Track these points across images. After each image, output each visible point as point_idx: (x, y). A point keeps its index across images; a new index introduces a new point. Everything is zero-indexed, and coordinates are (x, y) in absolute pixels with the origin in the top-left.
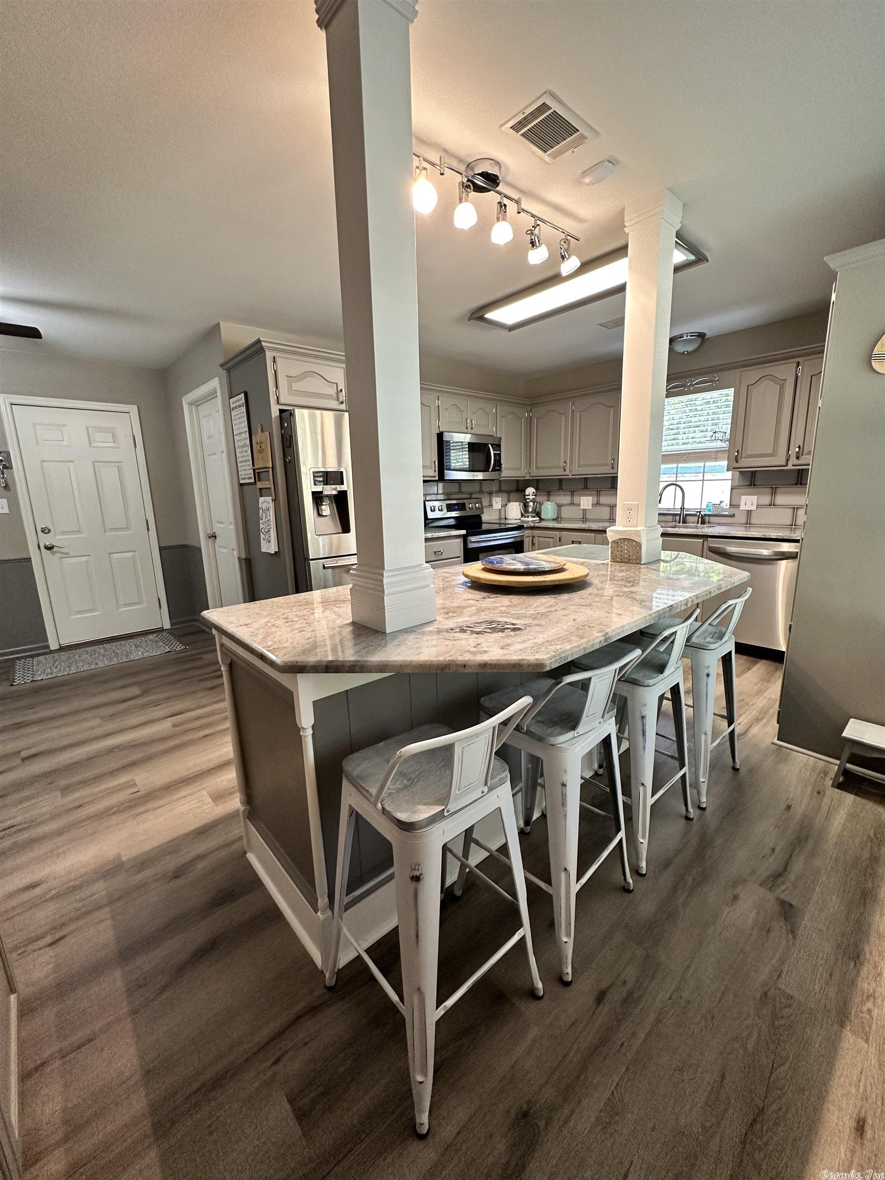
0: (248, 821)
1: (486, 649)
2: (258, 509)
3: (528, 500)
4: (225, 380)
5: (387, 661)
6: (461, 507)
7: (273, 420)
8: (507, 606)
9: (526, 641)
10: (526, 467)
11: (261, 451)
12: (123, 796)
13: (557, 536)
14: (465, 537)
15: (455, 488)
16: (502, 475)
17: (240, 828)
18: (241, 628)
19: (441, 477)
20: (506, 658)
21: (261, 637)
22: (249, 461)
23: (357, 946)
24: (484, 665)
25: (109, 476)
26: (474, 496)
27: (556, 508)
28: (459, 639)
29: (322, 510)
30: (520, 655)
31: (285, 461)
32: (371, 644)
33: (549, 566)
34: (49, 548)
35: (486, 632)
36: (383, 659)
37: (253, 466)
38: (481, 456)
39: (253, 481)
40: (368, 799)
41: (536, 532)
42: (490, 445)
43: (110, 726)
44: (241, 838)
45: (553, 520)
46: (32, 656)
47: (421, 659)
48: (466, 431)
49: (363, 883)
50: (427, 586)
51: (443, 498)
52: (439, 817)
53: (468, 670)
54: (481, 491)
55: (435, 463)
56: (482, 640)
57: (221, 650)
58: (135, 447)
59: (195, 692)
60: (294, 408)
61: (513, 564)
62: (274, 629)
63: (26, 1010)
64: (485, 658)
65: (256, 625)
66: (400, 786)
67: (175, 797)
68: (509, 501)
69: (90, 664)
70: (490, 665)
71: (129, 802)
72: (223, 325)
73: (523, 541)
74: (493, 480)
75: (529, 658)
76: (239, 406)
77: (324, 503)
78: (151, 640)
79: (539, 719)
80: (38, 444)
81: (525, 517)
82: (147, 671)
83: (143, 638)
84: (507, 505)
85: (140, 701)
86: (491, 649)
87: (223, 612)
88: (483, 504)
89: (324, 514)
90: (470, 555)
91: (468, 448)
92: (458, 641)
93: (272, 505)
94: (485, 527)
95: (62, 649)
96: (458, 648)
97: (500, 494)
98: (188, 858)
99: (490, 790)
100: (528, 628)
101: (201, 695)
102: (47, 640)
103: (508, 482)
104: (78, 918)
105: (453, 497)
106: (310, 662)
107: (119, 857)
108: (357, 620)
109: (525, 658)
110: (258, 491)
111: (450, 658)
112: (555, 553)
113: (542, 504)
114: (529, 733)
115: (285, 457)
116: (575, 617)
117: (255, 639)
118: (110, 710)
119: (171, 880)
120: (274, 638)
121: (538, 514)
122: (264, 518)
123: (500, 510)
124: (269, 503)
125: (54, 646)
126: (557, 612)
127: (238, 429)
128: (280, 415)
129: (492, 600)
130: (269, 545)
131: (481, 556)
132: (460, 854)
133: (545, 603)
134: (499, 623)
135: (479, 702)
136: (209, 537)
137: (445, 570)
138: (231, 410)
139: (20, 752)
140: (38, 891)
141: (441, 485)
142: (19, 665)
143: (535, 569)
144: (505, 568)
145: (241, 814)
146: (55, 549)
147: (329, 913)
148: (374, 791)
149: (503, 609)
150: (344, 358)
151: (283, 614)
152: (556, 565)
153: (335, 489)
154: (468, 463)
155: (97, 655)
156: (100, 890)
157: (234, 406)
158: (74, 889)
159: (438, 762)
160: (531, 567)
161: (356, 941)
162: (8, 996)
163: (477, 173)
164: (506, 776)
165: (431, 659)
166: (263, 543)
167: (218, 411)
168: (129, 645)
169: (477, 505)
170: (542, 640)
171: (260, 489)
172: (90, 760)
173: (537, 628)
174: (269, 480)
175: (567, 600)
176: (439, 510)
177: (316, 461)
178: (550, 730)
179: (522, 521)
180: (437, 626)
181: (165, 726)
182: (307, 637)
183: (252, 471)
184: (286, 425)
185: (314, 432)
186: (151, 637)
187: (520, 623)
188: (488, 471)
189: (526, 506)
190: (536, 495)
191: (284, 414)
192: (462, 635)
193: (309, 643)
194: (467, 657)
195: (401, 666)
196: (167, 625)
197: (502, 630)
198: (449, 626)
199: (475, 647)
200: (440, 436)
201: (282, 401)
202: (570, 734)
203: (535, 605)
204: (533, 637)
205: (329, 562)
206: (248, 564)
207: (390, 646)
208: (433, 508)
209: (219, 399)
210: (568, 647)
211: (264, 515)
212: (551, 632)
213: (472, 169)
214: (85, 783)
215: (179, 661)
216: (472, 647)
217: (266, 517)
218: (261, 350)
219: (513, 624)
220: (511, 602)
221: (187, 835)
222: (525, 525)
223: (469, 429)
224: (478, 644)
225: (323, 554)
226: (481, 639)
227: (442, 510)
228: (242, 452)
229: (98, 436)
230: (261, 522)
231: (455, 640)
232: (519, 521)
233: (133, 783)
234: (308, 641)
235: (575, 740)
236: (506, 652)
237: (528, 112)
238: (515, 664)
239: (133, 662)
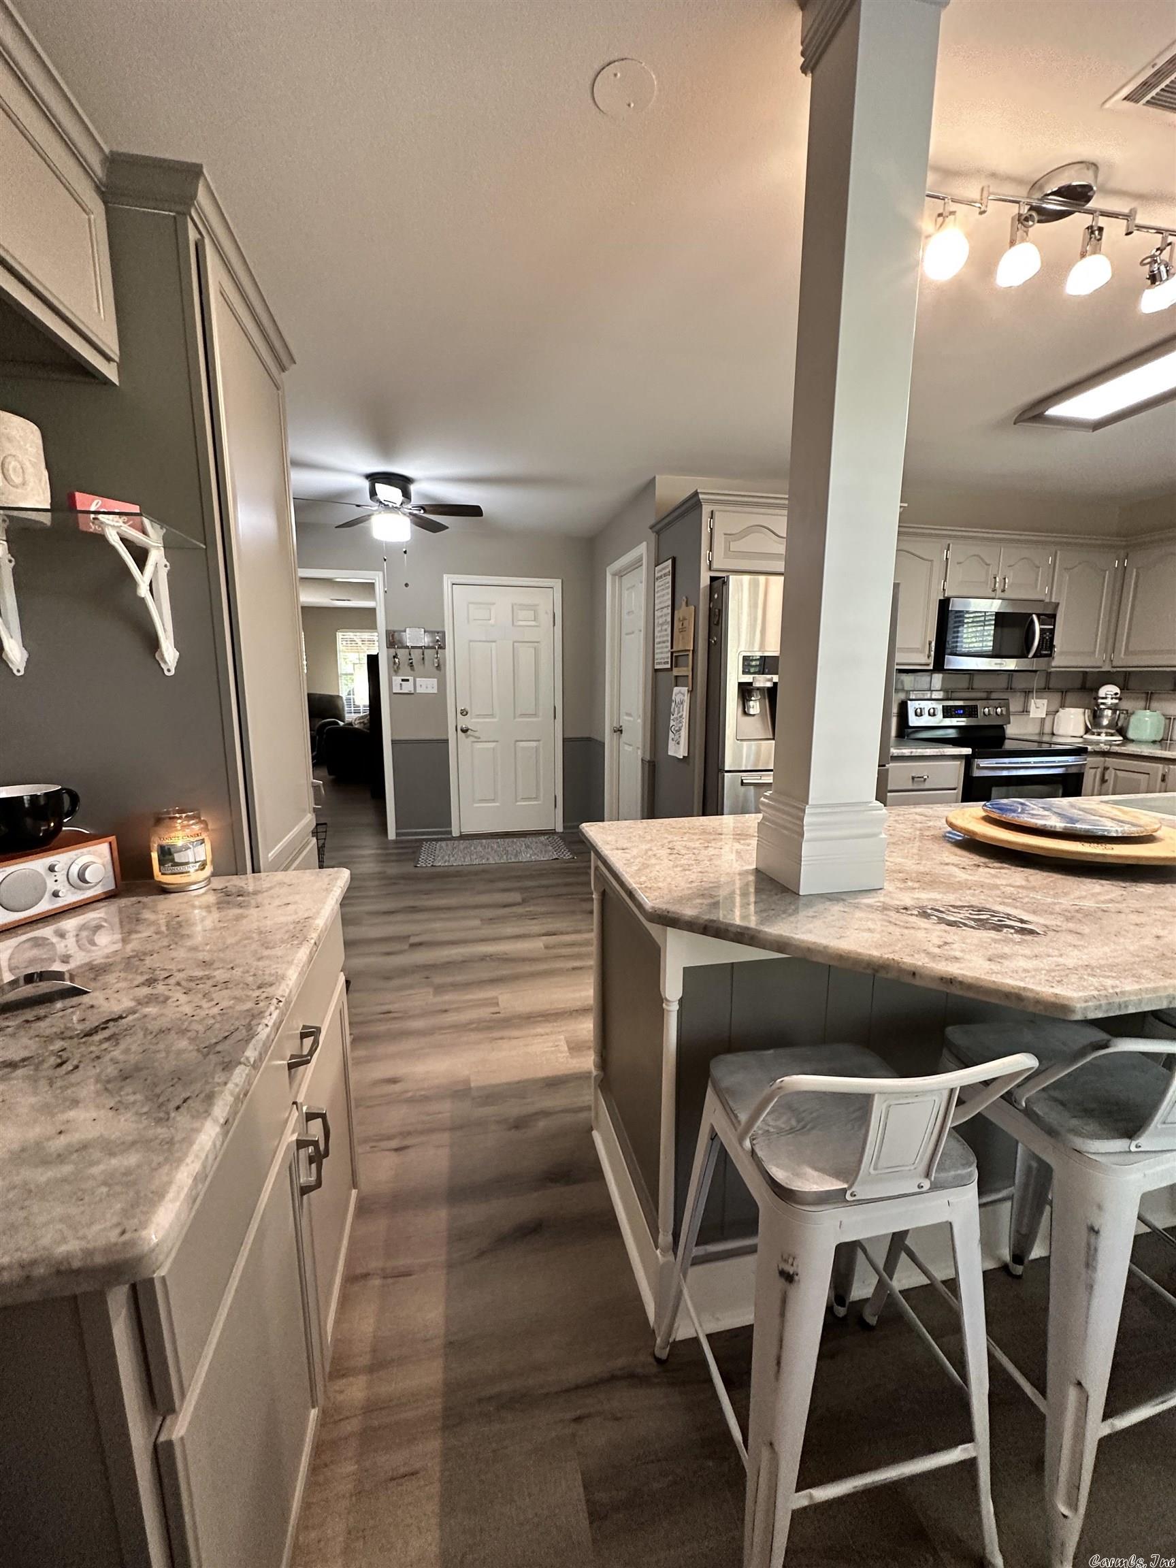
0: (599, 1091)
1: (958, 954)
2: (671, 701)
3: (1102, 707)
4: (653, 545)
5: (788, 938)
6: (970, 712)
7: (701, 591)
8: (1018, 887)
9: (1041, 957)
10: (1106, 651)
11: (682, 630)
12: (484, 1013)
13: (1157, 772)
14: (968, 760)
15: (963, 682)
16: (1053, 664)
17: (589, 1096)
18: (617, 851)
19: (939, 666)
20: (993, 978)
21: (636, 868)
22: (668, 641)
23: (697, 1325)
24: (951, 981)
25: (526, 654)
26: (994, 696)
27: (1163, 721)
28: (913, 928)
29: (749, 707)
30: (1022, 980)
31: (709, 643)
32: (773, 907)
33: (1120, 829)
34: (465, 731)
35: (965, 925)
36: (784, 934)
37: (672, 648)
38: (1016, 634)
39: (669, 666)
40: (733, 1124)
41: (1110, 761)
42: (1035, 617)
43: (487, 931)
44: (589, 1108)
45: (1154, 742)
46: (437, 840)
47: (842, 947)
48: (993, 595)
49: (723, 1238)
50: (875, 835)
51: (940, 697)
52: (835, 1198)
53: (917, 982)
54: (1010, 689)
55: (930, 643)
56: (956, 938)
57: (595, 874)
58: (554, 625)
59: (573, 912)
60: (728, 574)
61: (1043, 817)
62: (653, 861)
63: (363, 1209)
64: (953, 969)
65: (635, 852)
66: (783, 1126)
67: (533, 1031)
68: (1063, 706)
69: (482, 857)
70: (961, 983)
71: (489, 1021)
72: (659, 479)
73: (1083, 774)
74: (1035, 671)
75: (1038, 988)
76: (665, 575)
77: (753, 698)
78: (542, 842)
79: (1056, 1094)
80: (468, 622)
81: (1093, 734)
82: (531, 877)
83: (534, 839)
84: (1057, 712)
85: (520, 910)
86: (967, 957)
87: (603, 828)
88: (1012, 709)
89: (752, 712)
90: (974, 790)
91: (995, 620)
92: (912, 931)
93: (686, 698)
94: (1009, 745)
95: (463, 837)
96: (909, 942)
97: (1045, 695)
98: (531, 1109)
99: (935, 1187)
100: (1051, 934)
101: (579, 917)
102: (451, 827)
103: (1065, 674)
104: (422, 1133)
105: (955, 695)
106: (685, 915)
107: (467, 1081)
108: (761, 867)
109: (1030, 986)
110: (673, 678)
111: (891, 956)
112: (1142, 805)
113: (1133, 713)
114: (1028, 1113)
115: (710, 637)
116: (1161, 933)
117: (628, 870)
118: (489, 913)
119: (510, 1129)
120: (651, 872)
121: (1122, 731)
122: (676, 712)
123: (1043, 720)
124: (684, 695)
125: (455, 833)
126: (1123, 916)
127: (660, 603)
128: (710, 584)
129: (992, 871)
130: (678, 748)
131: (995, 791)
132: (881, 1264)
133: (1099, 894)
134: (994, 913)
135: (943, 1032)
136: (615, 732)
137: (919, 809)
138: (656, 579)
139: (409, 936)
140: (397, 1088)
141: (937, 679)
142: (426, 845)
143: (1088, 830)
144: (1027, 822)
145: (593, 1078)
146: (469, 732)
147: (672, 1258)
148: (743, 1117)
149: (1009, 890)
150: (786, 502)
151: (669, 842)
152: (1134, 829)
153: (771, 680)
154: (991, 644)
155: (490, 850)
156: (445, 1110)
157: (659, 575)
158: (426, 1099)
159: (851, 1109)
160: (1078, 826)
161: (698, 1315)
162: (350, 1189)
163: (1049, 192)
164: (970, 1175)
165: (859, 950)
166: (671, 744)
167: (641, 582)
168: (520, 843)
169: (999, 710)
170: (1075, 960)
171: (676, 677)
172: (464, 963)
173: (1071, 938)
174: (687, 666)
175: (1150, 897)
176: (929, 715)
177: (752, 643)
178: (1074, 1122)
179: (1086, 741)
180: (882, 899)
181: (537, 945)
182: (690, 880)
183: (669, 655)
184: (716, 596)
185: (753, 605)
186: (542, 838)
187: (1036, 921)
188: (1027, 657)
189: (1096, 716)
190: (1120, 699)
191: (716, 584)
192: (922, 923)
193: (690, 888)
194: (919, 961)
195: (809, 949)
196: (560, 829)
197: (998, 928)
198: (902, 903)
199: (939, 947)
200: (944, 604)
201: (715, 566)
202: (1119, 1145)
203: (1077, 894)
204: (1056, 953)
205: (749, 778)
206: (653, 768)
207: (802, 914)
208: (919, 711)
209: (644, 567)
210: (1129, 986)
211: (676, 709)
212: (1097, 952)
213: (1041, 188)
214: (455, 986)
215: (565, 872)
216: (934, 944)
217: (679, 712)
218: (698, 505)
219: (1022, 921)
220: (1028, 881)
221: (535, 1081)
222: (1090, 748)
223: (999, 591)
224: (946, 943)
225: (746, 766)
226: (953, 935)
227: (934, 715)
228: (661, 631)
229: (522, 614)
230: (672, 717)
231: (907, 928)
232: (1080, 740)
233: (494, 1001)
234: (689, 886)
235: (1131, 1157)
236: (995, 967)
237: (1161, 62)
238: (1010, 993)
239: (522, 864)
